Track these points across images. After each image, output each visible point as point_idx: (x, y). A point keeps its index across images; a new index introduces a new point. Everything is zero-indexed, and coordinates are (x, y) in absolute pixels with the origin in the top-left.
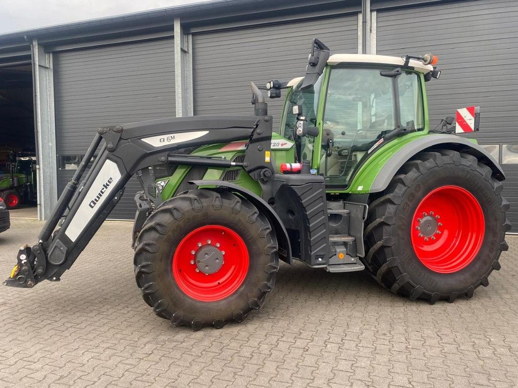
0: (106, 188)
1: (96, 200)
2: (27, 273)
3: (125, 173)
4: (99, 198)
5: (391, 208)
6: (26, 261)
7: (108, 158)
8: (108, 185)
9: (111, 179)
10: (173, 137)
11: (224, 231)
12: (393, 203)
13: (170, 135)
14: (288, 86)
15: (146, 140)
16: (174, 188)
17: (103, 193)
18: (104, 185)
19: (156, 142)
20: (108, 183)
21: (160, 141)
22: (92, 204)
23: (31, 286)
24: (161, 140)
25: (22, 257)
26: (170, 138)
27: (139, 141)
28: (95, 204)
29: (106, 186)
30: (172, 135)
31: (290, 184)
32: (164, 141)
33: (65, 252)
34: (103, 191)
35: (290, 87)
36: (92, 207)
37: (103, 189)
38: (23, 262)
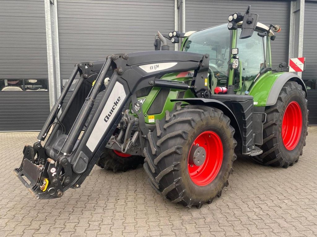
0: (116, 105)
1: (109, 115)
2: (57, 185)
3: (129, 93)
4: (111, 113)
5: (277, 115)
6: (55, 173)
7: (117, 80)
8: (117, 103)
9: (119, 97)
10: (158, 65)
11: (210, 134)
12: (278, 112)
13: (156, 64)
14: (185, 36)
15: (142, 67)
16: (149, 105)
17: (114, 109)
18: (115, 103)
19: (148, 69)
20: (118, 101)
21: (150, 69)
22: (106, 119)
23: (60, 196)
24: (151, 67)
25: (53, 170)
26: (156, 66)
27: (137, 67)
28: (108, 118)
29: (116, 104)
30: (157, 64)
31: (238, 101)
32: (152, 69)
33: (87, 162)
34: (114, 108)
35: (186, 37)
36: (106, 121)
37: (114, 106)
38: (53, 175)
